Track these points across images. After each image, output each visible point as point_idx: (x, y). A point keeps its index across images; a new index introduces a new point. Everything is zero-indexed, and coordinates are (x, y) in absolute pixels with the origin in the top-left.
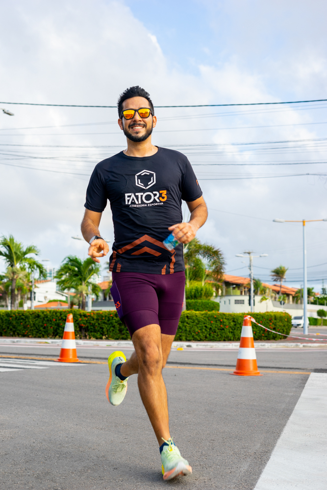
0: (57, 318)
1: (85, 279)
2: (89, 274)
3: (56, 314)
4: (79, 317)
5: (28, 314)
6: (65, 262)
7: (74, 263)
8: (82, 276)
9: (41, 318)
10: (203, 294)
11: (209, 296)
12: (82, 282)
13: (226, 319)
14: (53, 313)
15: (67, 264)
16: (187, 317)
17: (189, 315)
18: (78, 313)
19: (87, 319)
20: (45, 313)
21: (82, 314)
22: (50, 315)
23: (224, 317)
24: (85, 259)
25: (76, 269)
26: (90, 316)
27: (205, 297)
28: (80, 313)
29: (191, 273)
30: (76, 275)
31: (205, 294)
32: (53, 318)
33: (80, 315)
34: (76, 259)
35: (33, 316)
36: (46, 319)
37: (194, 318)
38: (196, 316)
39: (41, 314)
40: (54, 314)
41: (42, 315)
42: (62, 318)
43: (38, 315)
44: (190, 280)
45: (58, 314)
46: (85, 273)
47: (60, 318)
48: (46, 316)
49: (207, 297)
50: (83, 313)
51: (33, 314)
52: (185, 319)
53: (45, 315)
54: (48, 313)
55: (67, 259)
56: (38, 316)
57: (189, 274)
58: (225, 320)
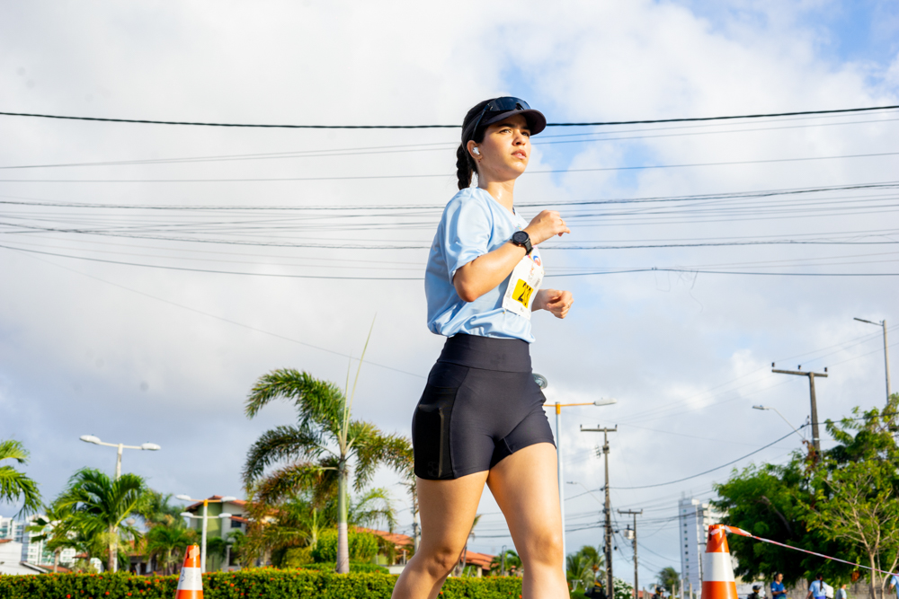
0: (77, 592)
1: (114, 519)
2: (125, 510)
3: (73, 582)
4: (127, 588)
5: (8, 583)
6: (75, 481)
7: (95, 484)
8: (108, 512)
9: (37, 594)
10: (358, 551)
11: (368, 555)
12: (109, 526)
13: (450, 590)
14: (67, 580)
15: (78, 486)
16: (369, 585)
17: (371, 581)
18: (124, 579)
19: (144, 593)
20: (48, 582)
21: (134, 582)
22: (60, 586)
23: (447, 586)
24: (118, 477)
25: (96, 498)
26: (152, 586)
27: (361, 558)
28: (130, 581)
29: (322, 512)
30: (96, 511)
31: (361, 550)
32: (66, 591)
33: (130, 584)
34: (99, 475)
35: (20, 588)
36: (48, 594)
37: (385, 588)
38: (389, 584)
39: (37, 583)
40: (69, 582)
41: (42, 588)
42: (86, 592)
43: (32, 585)
44: (320, 527)
45: (79, 584)
46: (117, 506)
47: (83, 592)
48: (51, 588)
49: (364, 557)
50: (137, 580)
51: (18, 584)
52: (364, 590)
53: (47, 585)
54: (55, 580)
55: (80, 476)
56: (32, 589)
57: (318, 515)
58: (449, 593)
